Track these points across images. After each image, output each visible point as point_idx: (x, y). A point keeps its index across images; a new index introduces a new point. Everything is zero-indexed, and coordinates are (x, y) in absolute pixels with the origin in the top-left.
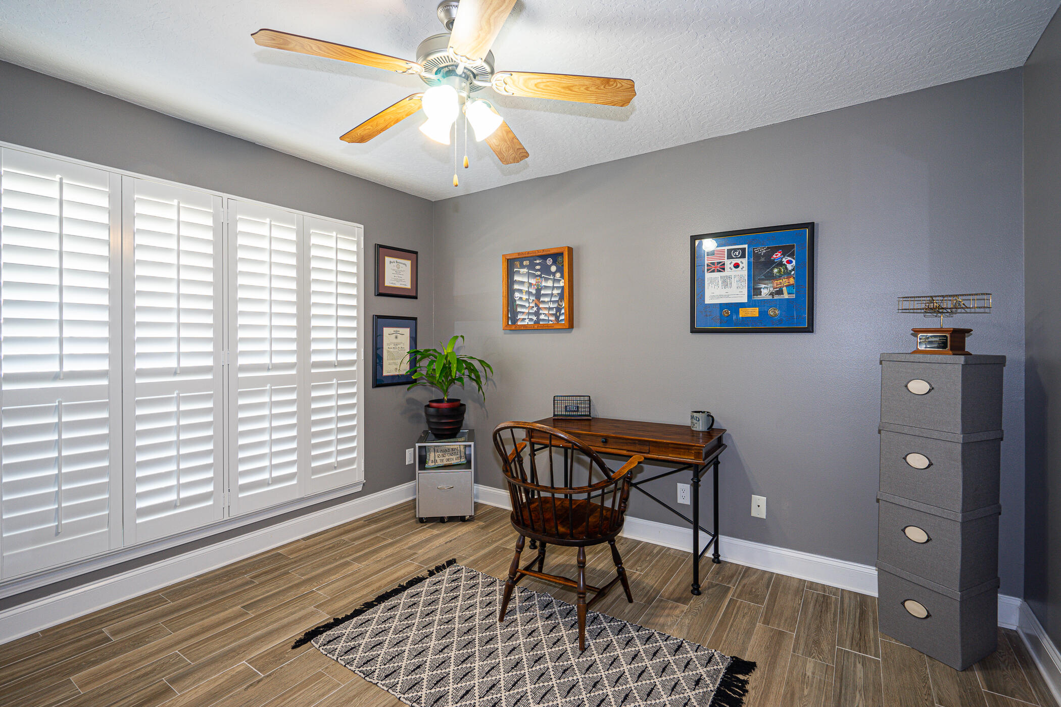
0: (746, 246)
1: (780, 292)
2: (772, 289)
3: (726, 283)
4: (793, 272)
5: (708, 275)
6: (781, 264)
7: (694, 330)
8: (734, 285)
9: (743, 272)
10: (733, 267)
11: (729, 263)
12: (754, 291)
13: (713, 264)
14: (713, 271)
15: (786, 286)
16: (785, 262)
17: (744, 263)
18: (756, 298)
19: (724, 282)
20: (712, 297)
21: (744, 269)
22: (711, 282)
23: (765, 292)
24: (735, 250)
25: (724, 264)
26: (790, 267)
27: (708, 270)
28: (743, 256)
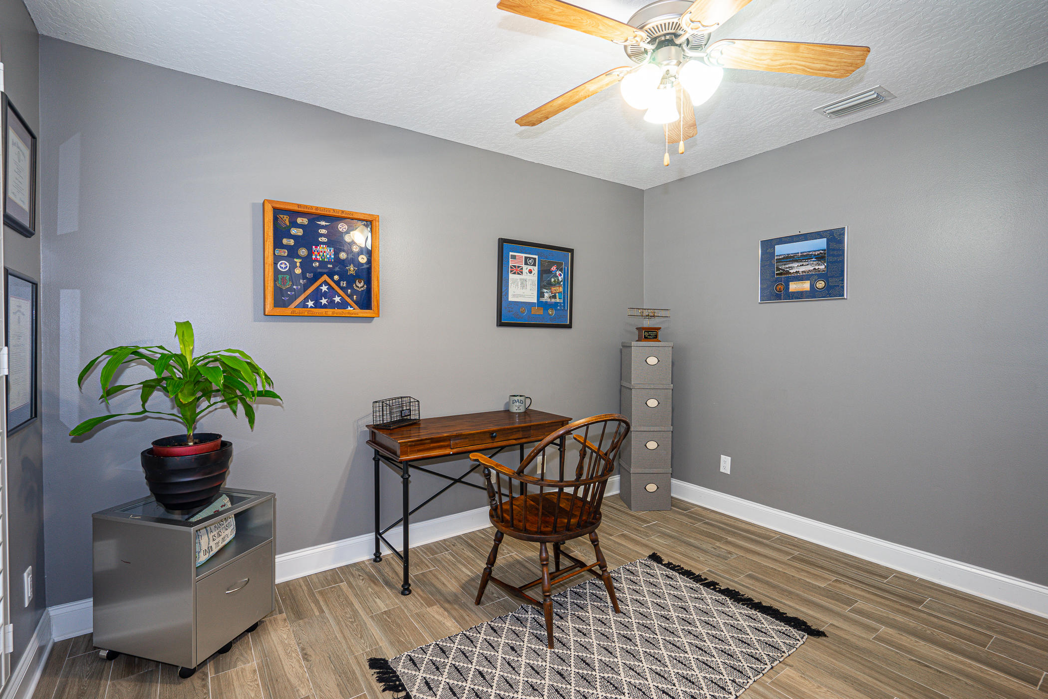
0: (536, 257)
1: (554, 297)
2: (550, 294)
3: (523, 284)
4: (562, 283)
5: (511, 276)
6: (555, 276)
7: (500, 324)
8: (529, 287)
9: (534, 277)
10: (528, 272)
11: (525, 269)
12: (540, 295)
13: (515, 266)
14: (515, 273)
15: (558, 293)
16: (558, 275)
17: (535, 269)
18: (542, 300)
19: (522, 283)
20: (514, 296)
21: (535, 275)
22: (513, 283)
23: (546, 295)
24: (530, 258)
25: (522, 269)
26: (560, 278)
27: (511, 271)
28: (534, 265)
